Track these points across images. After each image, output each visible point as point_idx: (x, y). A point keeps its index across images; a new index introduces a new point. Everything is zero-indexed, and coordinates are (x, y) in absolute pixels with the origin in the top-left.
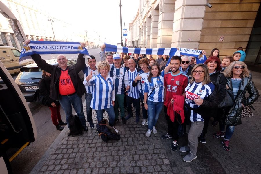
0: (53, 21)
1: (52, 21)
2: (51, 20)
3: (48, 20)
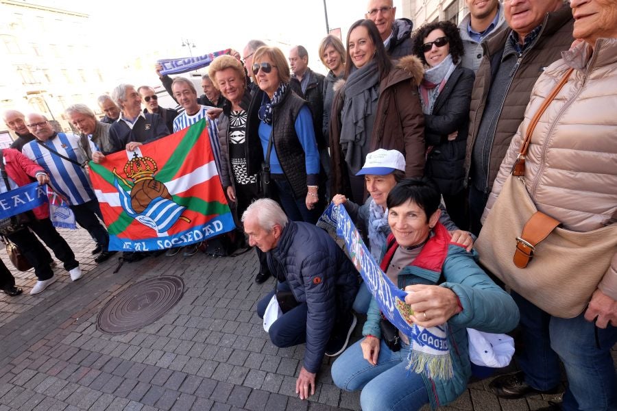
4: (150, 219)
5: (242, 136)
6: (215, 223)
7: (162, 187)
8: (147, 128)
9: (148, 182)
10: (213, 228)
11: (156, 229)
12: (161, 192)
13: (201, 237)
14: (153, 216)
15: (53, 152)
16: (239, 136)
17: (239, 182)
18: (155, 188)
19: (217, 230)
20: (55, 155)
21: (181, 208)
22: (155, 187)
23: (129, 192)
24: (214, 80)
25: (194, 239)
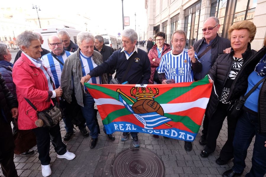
5: (235, 75)
7: (158, 106)
8: (137, 61)
16: (233, 74)
22: (152, 105)
24: (230, 35)
25: (170, 135)
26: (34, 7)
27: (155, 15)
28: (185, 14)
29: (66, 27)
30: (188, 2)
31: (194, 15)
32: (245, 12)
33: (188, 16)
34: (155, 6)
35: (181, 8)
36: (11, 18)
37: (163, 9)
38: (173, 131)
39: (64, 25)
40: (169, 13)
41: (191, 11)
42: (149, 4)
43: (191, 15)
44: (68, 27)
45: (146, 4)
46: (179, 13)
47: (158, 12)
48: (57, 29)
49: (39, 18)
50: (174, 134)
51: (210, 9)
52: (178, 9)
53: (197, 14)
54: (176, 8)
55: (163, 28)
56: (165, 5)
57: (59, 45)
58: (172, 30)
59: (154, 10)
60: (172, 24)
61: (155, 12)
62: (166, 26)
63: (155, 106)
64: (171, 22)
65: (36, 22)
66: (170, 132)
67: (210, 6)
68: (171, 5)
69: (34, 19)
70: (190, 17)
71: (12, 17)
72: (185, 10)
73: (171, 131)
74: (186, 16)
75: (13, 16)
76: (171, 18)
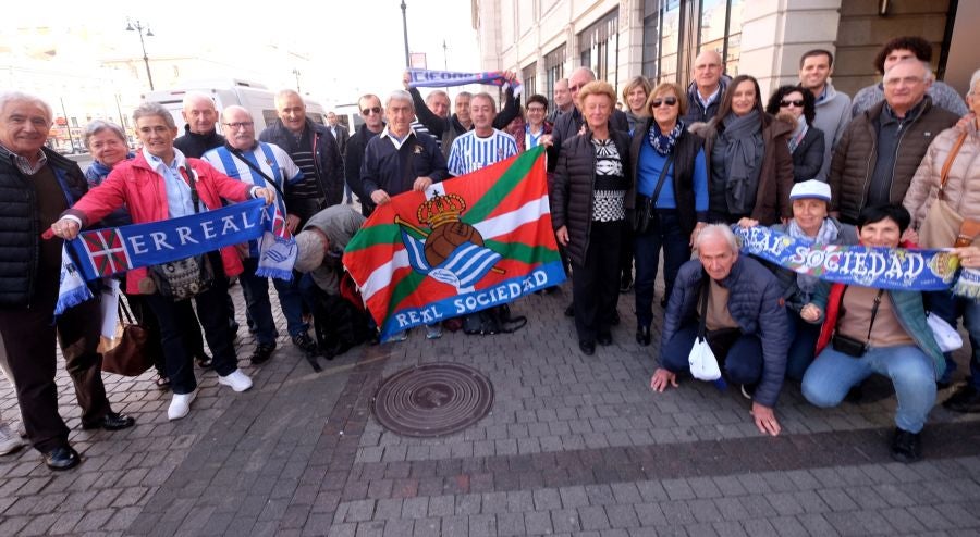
0: (150, 34)
1: (145, 32)
2: (140, 29)
3: (130, 29)
4: (450, 273)
5: (615, 166)
6: (536, 275)
7: (470, 230)
8: (418, 151)
9: (450, 226)
10: (533, 281)
11: (457, 284)
12: (469, 236)
13: (519, 293)
14: (454, 269)
15: (255, 168)
16: (609, 166)
17: (597, 219)
18: (459, 232)
19: (539, 283)
20: (257, 174)
21: (496, 255)
23: (423, 241)
25: (509, 295)
26: (132, 26)
27: (501, 48)
28: (580, 46)
29: (240, 84)
30: (595, 5)
31: (603, 48)
32: (723, 41)
33: (590, 50)
34: (500, 22)
35: (569, 29)
36: (50, 57)
37: (522, 33)
38: (511, 286)
39: (235, 81)
40: (540, 41)
41: (595, 37)
42: (482, 15)
43: (596, 47)
44: (247, 85)
45: (476, 15)
46: (565, 43)
47: (507, 40)
48: (214, 91)
49: (146, 59)
50: (515, 290)
51: (641, 32)
52: (563, 31)
53: (612, 44)
54: (556, 29)
55: (526, 82)
56: (527, 21)
57: (247, 127)
58: (551, 89)
59: (498, 34)
60: (548, 71)
61: (501, 38)
62: (533, 78)
63: (465, 232)
64: (546, 65)
65: (134, 70)
66: (507, 291)
67: (640, 25)
68: (543, 21)
69: (129, 62)
70: (594, 53)
71: (52, 53)
72: (580, 35)
73: (508, 288)
74: (583, 49)
75: (57, 52)
76: (546, 56)
